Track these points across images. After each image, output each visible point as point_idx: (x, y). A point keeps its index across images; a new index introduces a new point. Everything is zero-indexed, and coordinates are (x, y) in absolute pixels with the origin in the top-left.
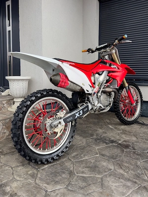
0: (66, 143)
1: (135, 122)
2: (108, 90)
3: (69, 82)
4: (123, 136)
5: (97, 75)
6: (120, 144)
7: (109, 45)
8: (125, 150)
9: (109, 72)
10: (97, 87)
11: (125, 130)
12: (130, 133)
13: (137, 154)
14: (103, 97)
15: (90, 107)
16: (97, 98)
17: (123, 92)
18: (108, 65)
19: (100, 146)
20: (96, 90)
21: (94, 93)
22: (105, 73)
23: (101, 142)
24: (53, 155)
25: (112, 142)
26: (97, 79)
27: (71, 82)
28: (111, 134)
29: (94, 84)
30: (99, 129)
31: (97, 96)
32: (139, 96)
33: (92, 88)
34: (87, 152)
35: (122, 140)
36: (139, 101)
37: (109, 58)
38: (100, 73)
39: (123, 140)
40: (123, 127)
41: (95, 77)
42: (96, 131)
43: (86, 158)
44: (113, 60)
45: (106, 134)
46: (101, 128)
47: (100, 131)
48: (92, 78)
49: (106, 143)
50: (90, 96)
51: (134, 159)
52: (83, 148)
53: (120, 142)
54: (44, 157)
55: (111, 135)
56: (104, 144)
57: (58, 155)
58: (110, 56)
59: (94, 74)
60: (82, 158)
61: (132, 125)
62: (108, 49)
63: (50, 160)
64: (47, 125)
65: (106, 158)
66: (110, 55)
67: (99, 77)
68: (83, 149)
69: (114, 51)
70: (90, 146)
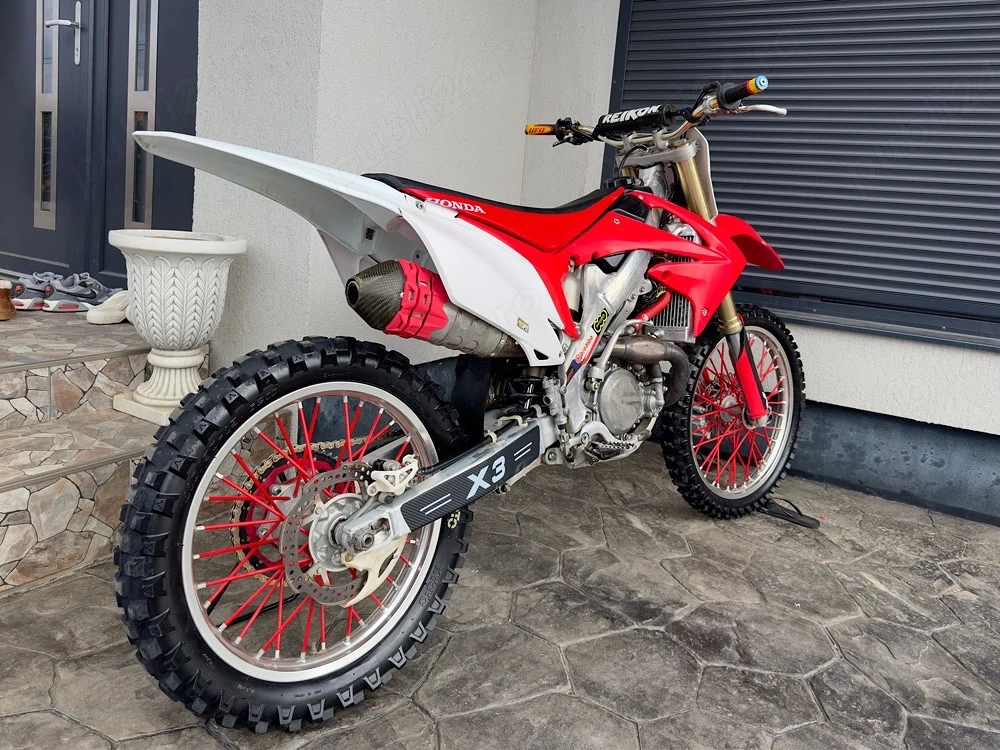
0: (409, 624)
1: (759, 504)
2: (641, 348)
3: (447, 310)
4: (697, 581)
5: (593, 272)
6: (678, 628)
7: (669, 115)
8: (702, 664)
9: (656, 258)
10: (588, 333)
11: (708, 549)
12: (731, 563)
13: (762, 692)
14: (617, 386)
15: (547, 436)
16: (586, 389)
17: (715, 355)
18: (652, 220)
19: (577, 633)
20: (582, 349)
21: (574, 367)
22: (636, 263)
23: (588, 612)
24: (336, 683)
25: (642, 611)
26: (596, 291)
27: (461, 311)
28: (639, 567)
29: (577, 316)
30: (578, 536)
31: (587, 378)
32: (787, 377)
33: (566, 340)
34: (513, 669)
35: (693, 604)
36: (787, 402)
37: (662, 180)
38: (612, 261)
39: (696, 603)
40: (697, 529)
41: (581, 282)
42: (567, 542)
43: (507, 699)
44: (678, 195)
45: (614, 567)
46: (588, 530)
47: (586, 545)
48: (570, 287)
49: (613, 620)
50: (548, 383)
51: (745, 716)
52: (492, 644)
53: (679, 615)
54: (289, 696)
55: (634, 572)
56: (603, 624)
57: (361, 686)
58: (669, 173)
59: (580, 264)
60: (483, 699)
61: (740, 522)
62: (660, 137)
63: (317, 711)
64: (313, 535)
65: (603, 703)
66: (670, 170)
67: (603, 283)
68: (492, 648)
69: (689, 150)
70: (529, 634)
